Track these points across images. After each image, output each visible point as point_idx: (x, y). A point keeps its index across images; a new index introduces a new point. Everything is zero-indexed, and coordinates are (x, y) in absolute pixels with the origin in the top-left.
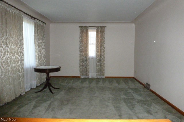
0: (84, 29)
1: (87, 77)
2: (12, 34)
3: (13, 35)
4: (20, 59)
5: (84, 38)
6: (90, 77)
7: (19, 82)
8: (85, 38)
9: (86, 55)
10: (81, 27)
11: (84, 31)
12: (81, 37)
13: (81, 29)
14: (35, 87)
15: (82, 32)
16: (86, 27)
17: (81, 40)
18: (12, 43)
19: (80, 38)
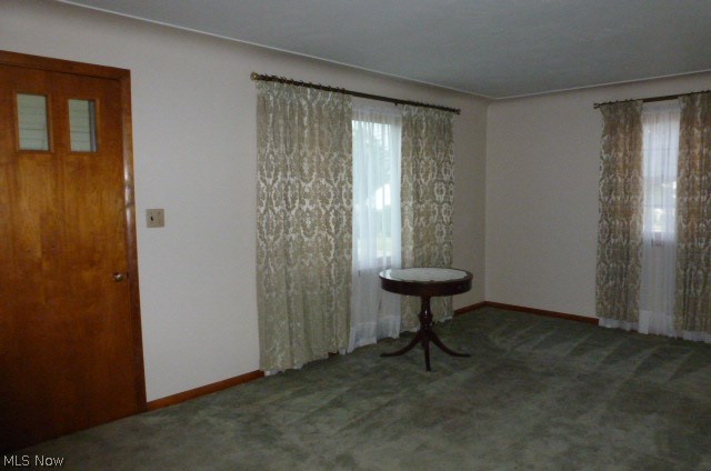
0: (620, 112)
1: (628, 326)
2: (306, 172)
3: (311, 171)
4: (332, 243)
5: (621, 155)
6: (644, 328)
7: (326, 314)
8: (625, 154)
9: (629, 232)
10: (609, 108)
11: (622, 121)
12: (608, 151)
13: (607, 113)
14: (396, 336)
15: (611, 129)
16: (629, 103)
17: (606, 162)
18: (306, 196)
19: (605, 157)
